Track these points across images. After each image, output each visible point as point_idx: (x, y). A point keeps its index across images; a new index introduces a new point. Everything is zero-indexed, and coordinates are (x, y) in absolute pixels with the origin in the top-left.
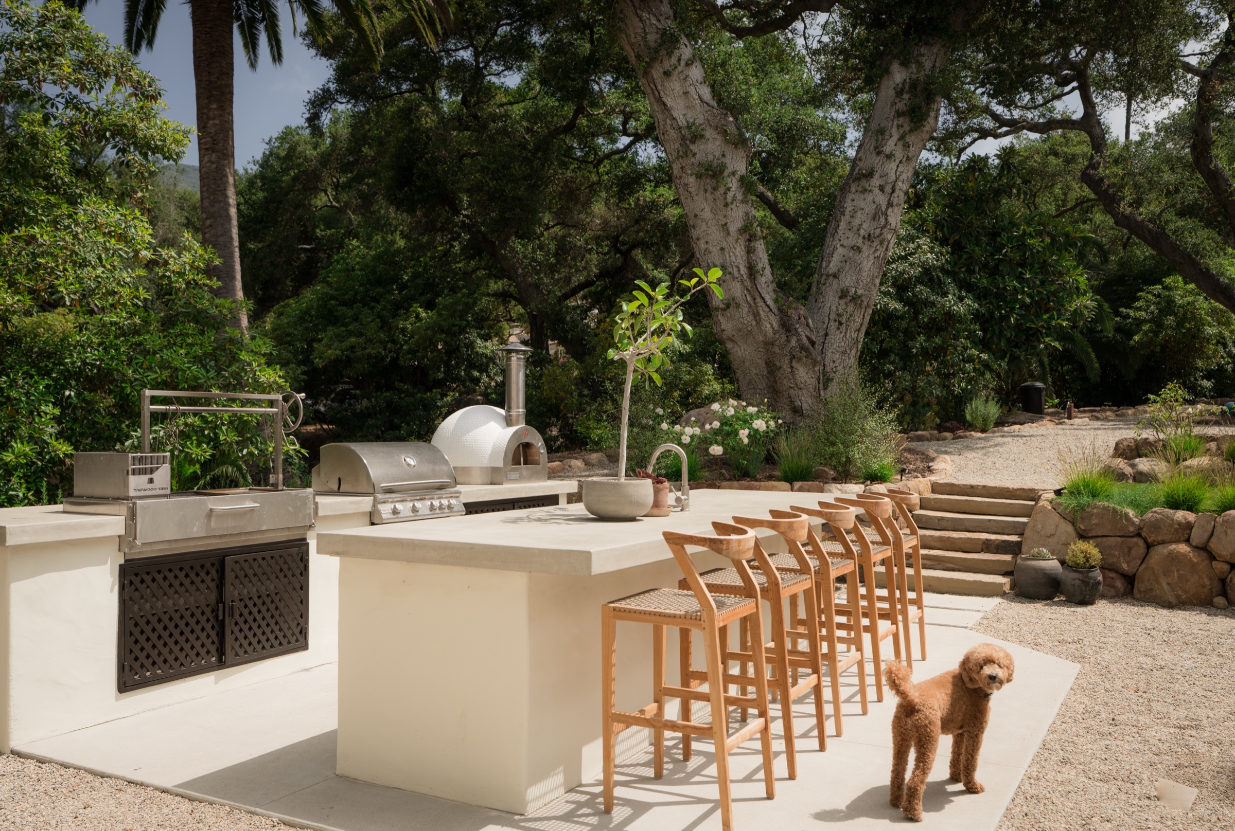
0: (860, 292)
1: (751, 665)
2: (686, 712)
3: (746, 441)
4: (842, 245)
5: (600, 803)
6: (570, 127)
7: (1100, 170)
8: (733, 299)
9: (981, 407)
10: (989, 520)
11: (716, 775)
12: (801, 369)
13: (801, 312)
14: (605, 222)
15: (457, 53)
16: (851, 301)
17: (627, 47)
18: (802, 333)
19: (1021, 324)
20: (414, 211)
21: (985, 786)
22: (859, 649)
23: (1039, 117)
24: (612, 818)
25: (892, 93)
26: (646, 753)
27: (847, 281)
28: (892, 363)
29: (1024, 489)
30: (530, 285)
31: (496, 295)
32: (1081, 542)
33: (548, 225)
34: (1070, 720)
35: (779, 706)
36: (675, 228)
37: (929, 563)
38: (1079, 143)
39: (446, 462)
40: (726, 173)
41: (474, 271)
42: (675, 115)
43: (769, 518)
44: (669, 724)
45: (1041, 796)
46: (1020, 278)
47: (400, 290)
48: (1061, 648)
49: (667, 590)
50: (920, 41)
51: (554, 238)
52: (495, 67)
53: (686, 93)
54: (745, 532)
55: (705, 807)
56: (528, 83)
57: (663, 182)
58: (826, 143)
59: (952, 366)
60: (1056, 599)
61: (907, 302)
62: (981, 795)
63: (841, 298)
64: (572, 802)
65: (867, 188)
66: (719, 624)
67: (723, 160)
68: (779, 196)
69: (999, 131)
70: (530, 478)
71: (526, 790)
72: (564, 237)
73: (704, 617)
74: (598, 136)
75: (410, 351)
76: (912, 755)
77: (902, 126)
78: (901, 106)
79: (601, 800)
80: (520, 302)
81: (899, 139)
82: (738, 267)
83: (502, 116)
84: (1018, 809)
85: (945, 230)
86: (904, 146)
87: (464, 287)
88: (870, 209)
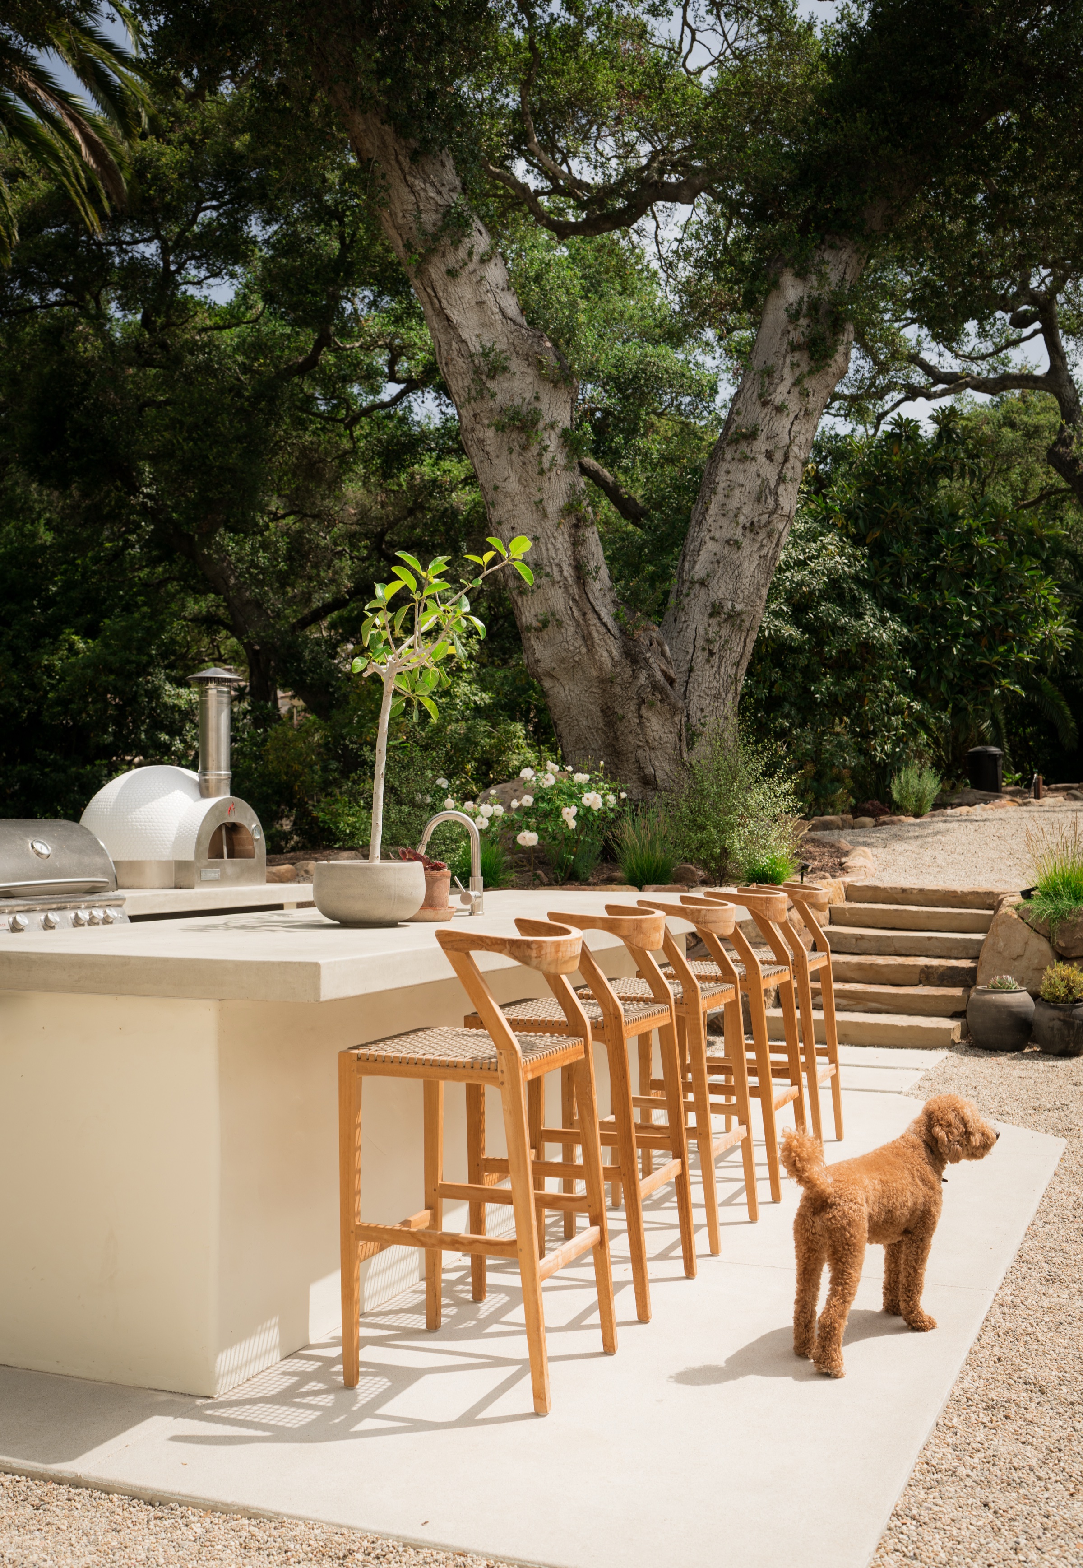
0: (739, 607)
1: (578, 1150)
2: (477, 1222)
3: (573, 824)
4: (712, 538)
5: (337, 1373)
6: (308, 367)
7: (1074, 447)
8: (553, 614)
9: (914, 781)
10: (930, 938)
11: (523, 1321)
12: (654, 720)
13: (654, 634)
14: (364, 514)
15: (135, 247)
16: (726, 620)
17: (392, 232)
18: (655, 666)
19: (968, 661)
20: (67, 486)
21: (936, 1318)
22: (744, 1121)
23: (989, 371)
24: (357, 1395)
25: (783, 316)
26: (414, 1292)
27: (721, 590)
28: (786, 716)
29: (977, 893)
30: (248, 602)
31: (197, 620)
32: (1061, 964)
33: (275, 514)
34: (1056, 1219)
35: (623, 1215)
36: (468, 522)
37: (843, 1002)
38: (1045, 410)
39: (101, 851)
40: (541, 425)
41: (163, 583)
42: (465, 336)
43: (605, 915)
44: (448, 1239)
45: (1019, 1331)
46: (966, 594)
47: (45, 608)
48: (1037, 1117)
49: (445, 1028)
50: (823, 242)
51: (286, 533)
52: (193, 272)
53: (481, 304)
54: (567, 932)
55: (506, 1372)
56: (245, 297)
57: (450, 451)
58: (688, 399)
59: (873, 721)
60: (1027, 1050)
61: (806, 628)
62: (930, 1332)
63: (711, 615)
64: (293, 1374)
65: (749, 454)
66: (525, 1077)
67: (537, 405)
68: (621, 477)
69: (933, 389)
70: (237, 879)
71: (216, 1355)
72: (300, 532)
73: (503, 1065)
74: (351, 381)
75: (59, 701)
76: (826, 1275)
77: (798, 366)
78: (796, 336)
79: (339, 1368)
80: (235, 631)
81: (794, 385)
82: (559, 566)
83: (205, 345)
84: (986, 1352)
85: (861, 522)
86: (801, 394)
87: (145, 604)
88: (754, 485)
